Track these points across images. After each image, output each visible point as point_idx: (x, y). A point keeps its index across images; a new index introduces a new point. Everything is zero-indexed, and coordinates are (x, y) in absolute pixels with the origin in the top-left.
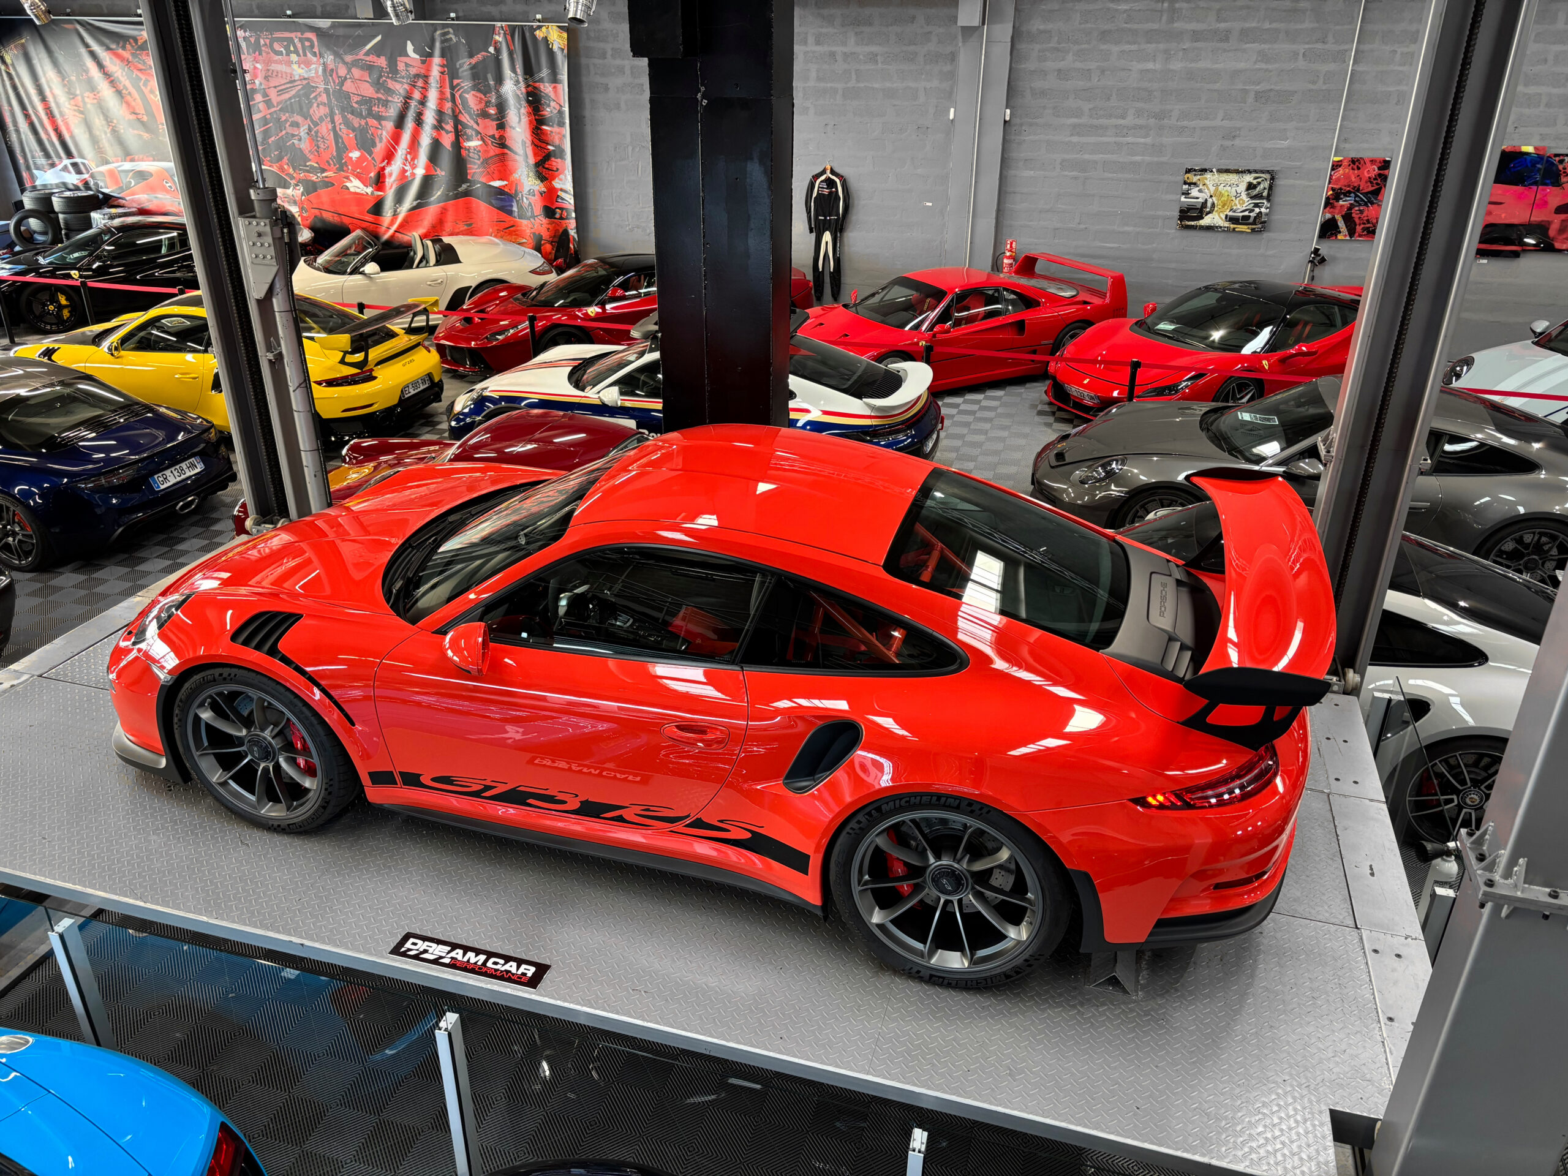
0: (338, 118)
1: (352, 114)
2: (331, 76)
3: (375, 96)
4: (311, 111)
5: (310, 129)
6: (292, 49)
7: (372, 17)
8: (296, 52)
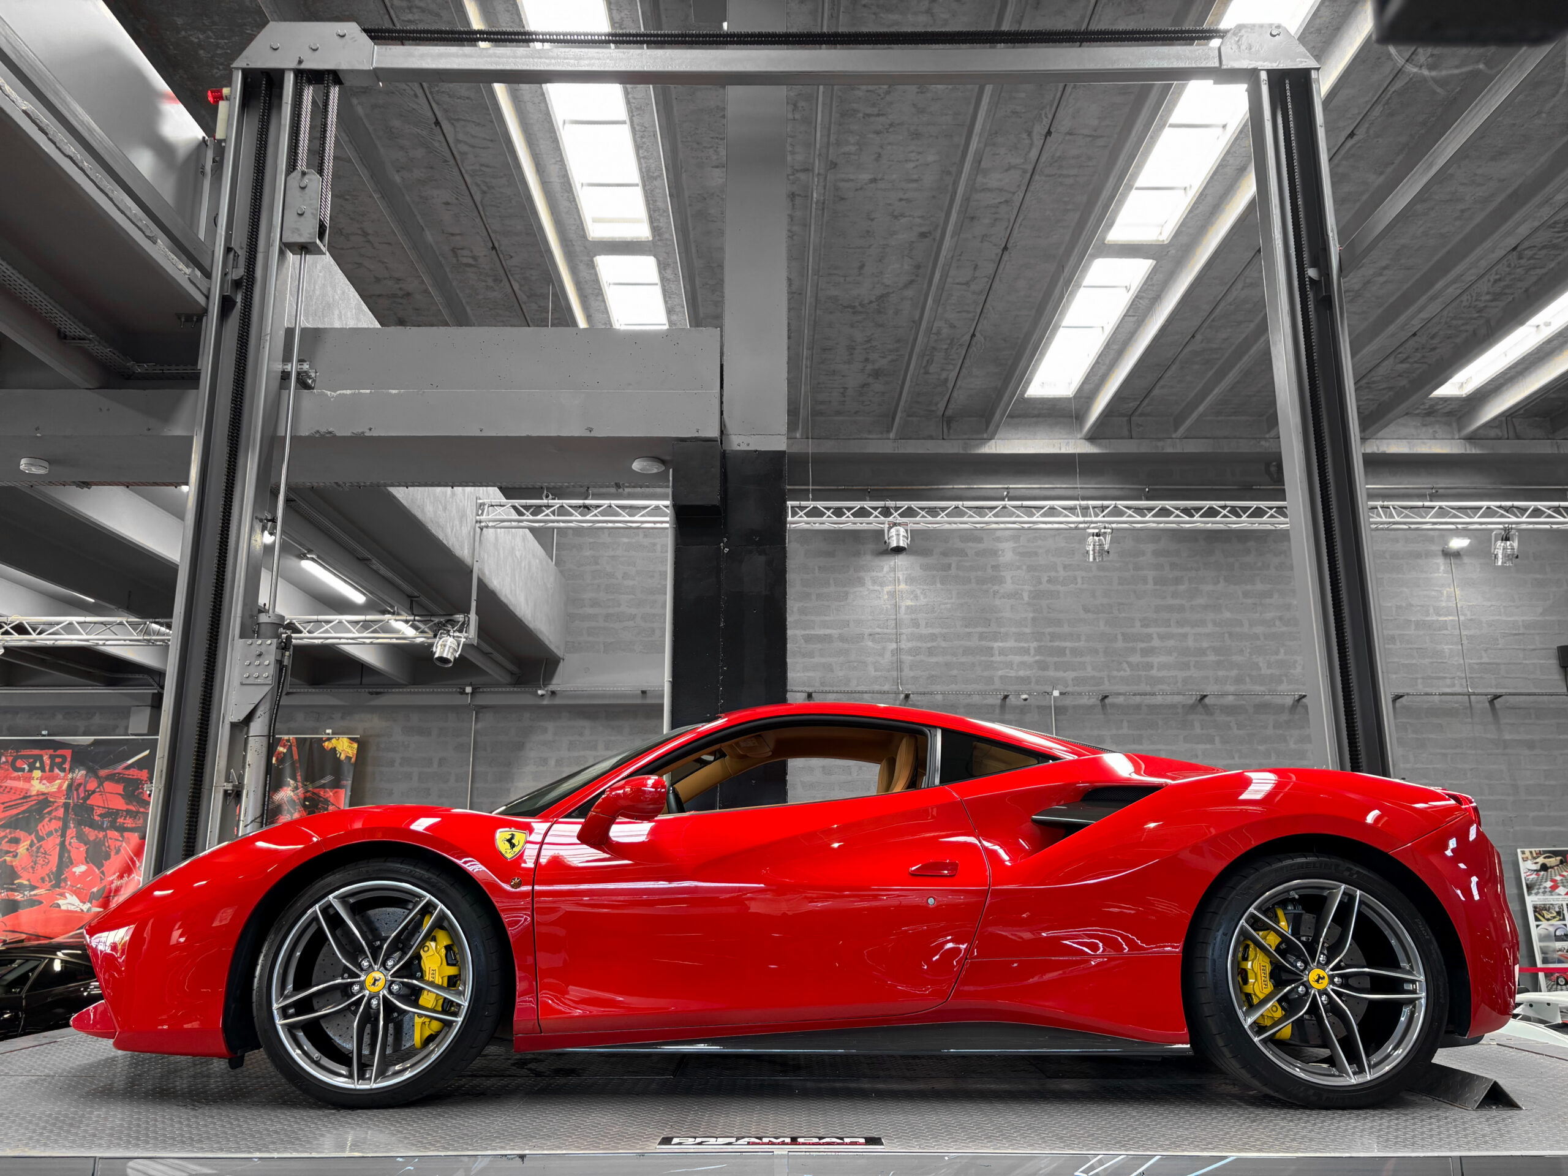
0: (72, 831)
1: (91, 826)
2: (77, 790)
3: (124, 807)
4: (40, 826)
5: (31, 845)
6: (38, 765)
7: (146, 732)
8: (42, 768)
